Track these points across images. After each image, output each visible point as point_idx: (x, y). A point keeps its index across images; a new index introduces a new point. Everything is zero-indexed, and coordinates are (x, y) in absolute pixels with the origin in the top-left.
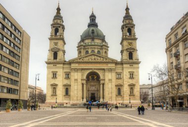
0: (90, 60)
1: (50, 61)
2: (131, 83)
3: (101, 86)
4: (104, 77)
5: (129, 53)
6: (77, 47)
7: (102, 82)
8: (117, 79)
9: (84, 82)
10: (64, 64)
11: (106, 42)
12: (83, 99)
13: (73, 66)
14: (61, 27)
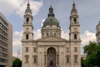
0: (50, 40)
1: (24, 40)
2: (75, 54)
3: (57, 56)
4: (59, 51)
5: (75, 35)
6: (41, 30)
7: (57, 54)
8: (66, 52)
9: (46, 54)
10: (33, 42)
11: (60, 27)
12: (45, 65)
13: (39, 43)
14: (31, 18)
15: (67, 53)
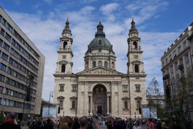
0: (97, 73)
1: (58, 73)
4: (111, 90)
6: (84, 57)
7: (108, 95)
8: (123, 91)
9: (91, 95)
10: (71, 77)
11: (114, 53)
12: (89, 112)
13: (80, 79)
14: (70, 41)
15: (124, 93)
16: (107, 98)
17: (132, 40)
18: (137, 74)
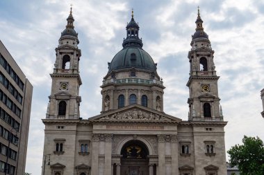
0: (130, 118)
1: (51, 118)
2: (209, 164)
3: (151, 169)
4: (157, 152)
5: (204, 106)
6: (102, 87)
7: (152, 161)
9: (118, 161)
10: (78, 125)
13: (97, 129)
14: (75, 54)
15: (184, 158)
16: (149, 167)
17: (198, 55)
18: (208, 120)
